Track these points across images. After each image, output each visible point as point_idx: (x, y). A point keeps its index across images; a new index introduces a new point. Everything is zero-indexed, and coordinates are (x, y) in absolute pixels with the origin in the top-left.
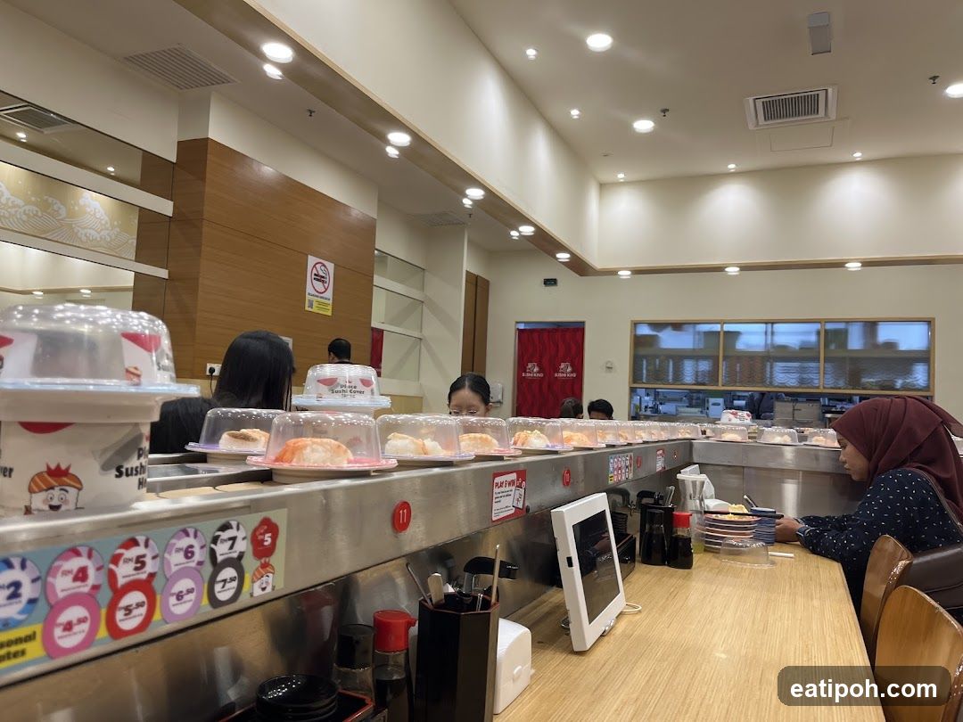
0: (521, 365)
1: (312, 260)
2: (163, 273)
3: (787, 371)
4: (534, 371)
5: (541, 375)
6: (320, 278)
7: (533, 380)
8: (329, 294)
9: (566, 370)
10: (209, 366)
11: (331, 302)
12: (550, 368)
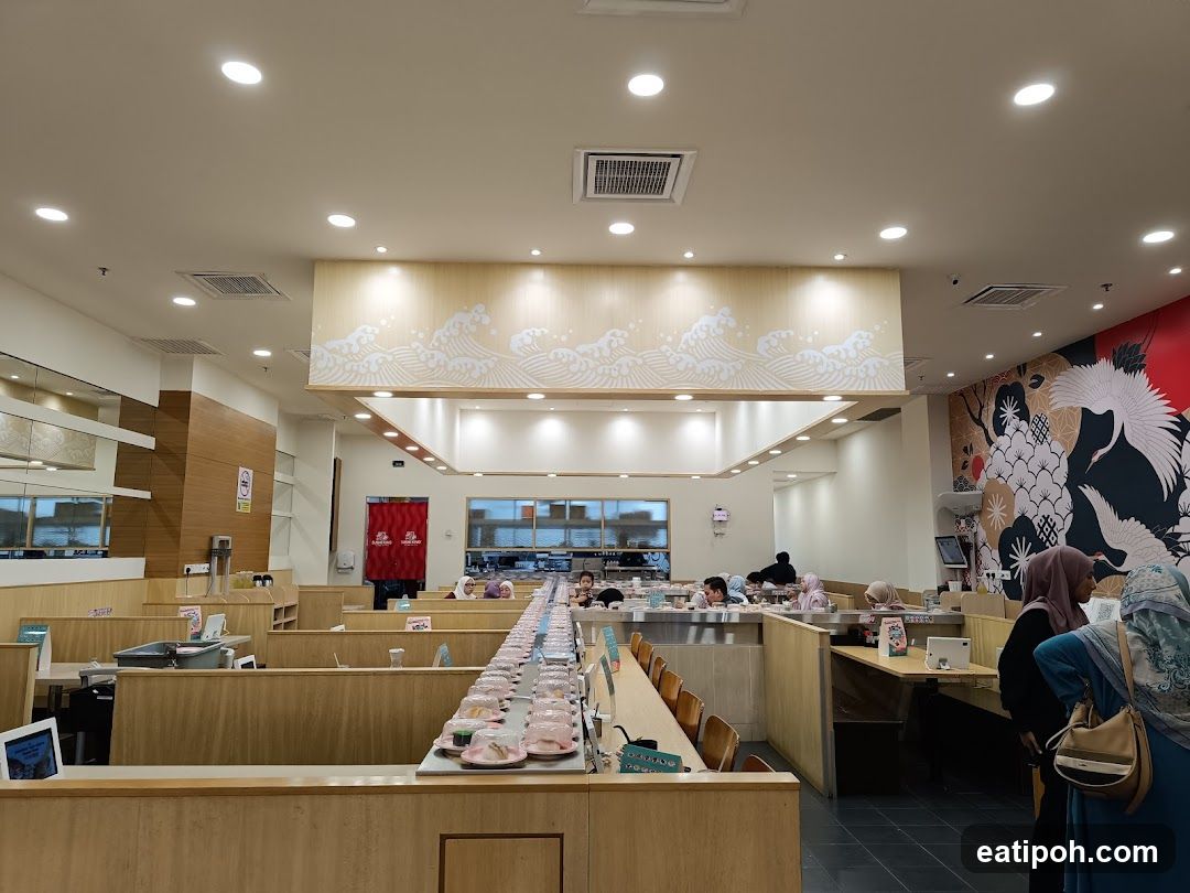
0: (371, 534)
1: (241, 470)
2: (147, 495)
3: (580, 536)
4: (382, 539)
5: (390, 543)
6: (245, 484)
7: (381, 548)
8: (249, 496)
9: (411, 539)
10: (186, 567)
11: (250, 502)
12: (396, 536)
